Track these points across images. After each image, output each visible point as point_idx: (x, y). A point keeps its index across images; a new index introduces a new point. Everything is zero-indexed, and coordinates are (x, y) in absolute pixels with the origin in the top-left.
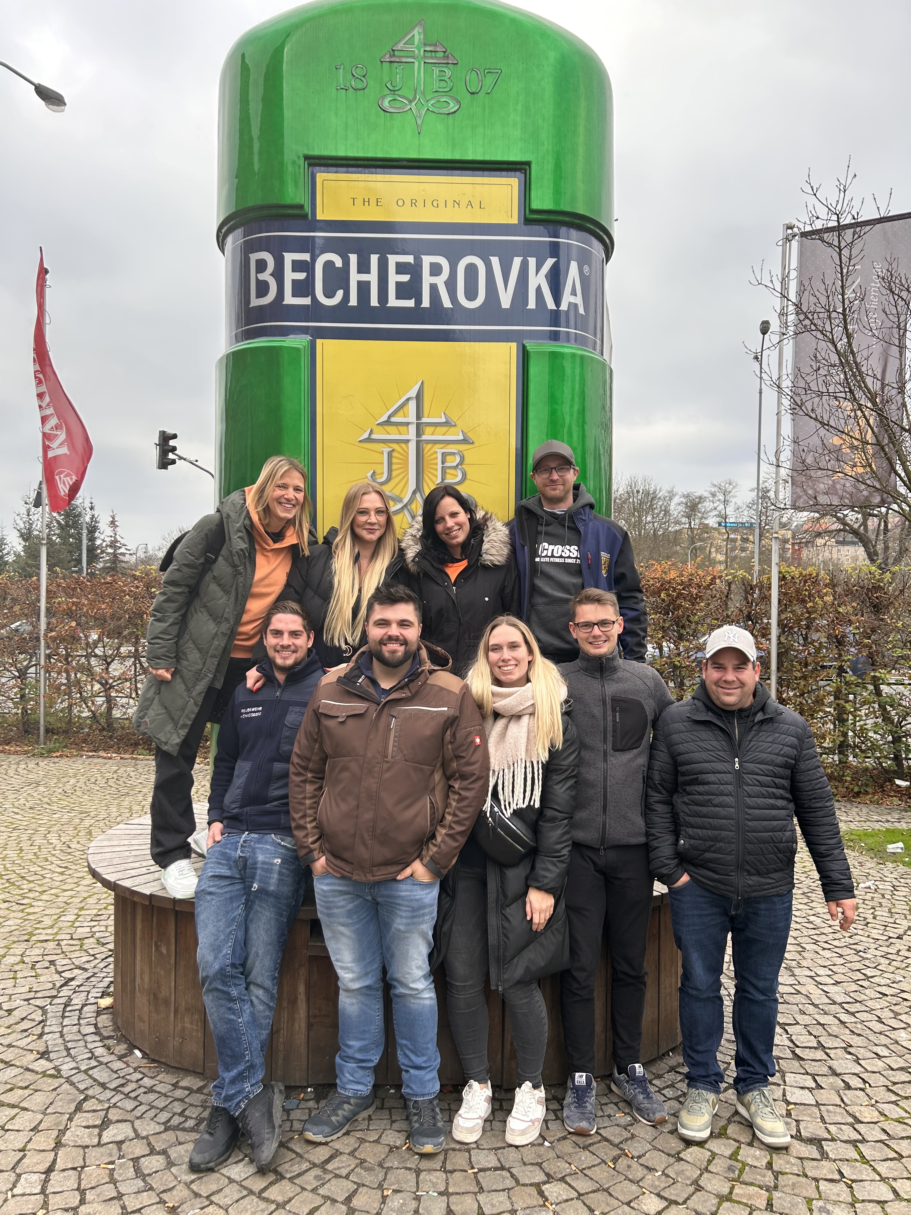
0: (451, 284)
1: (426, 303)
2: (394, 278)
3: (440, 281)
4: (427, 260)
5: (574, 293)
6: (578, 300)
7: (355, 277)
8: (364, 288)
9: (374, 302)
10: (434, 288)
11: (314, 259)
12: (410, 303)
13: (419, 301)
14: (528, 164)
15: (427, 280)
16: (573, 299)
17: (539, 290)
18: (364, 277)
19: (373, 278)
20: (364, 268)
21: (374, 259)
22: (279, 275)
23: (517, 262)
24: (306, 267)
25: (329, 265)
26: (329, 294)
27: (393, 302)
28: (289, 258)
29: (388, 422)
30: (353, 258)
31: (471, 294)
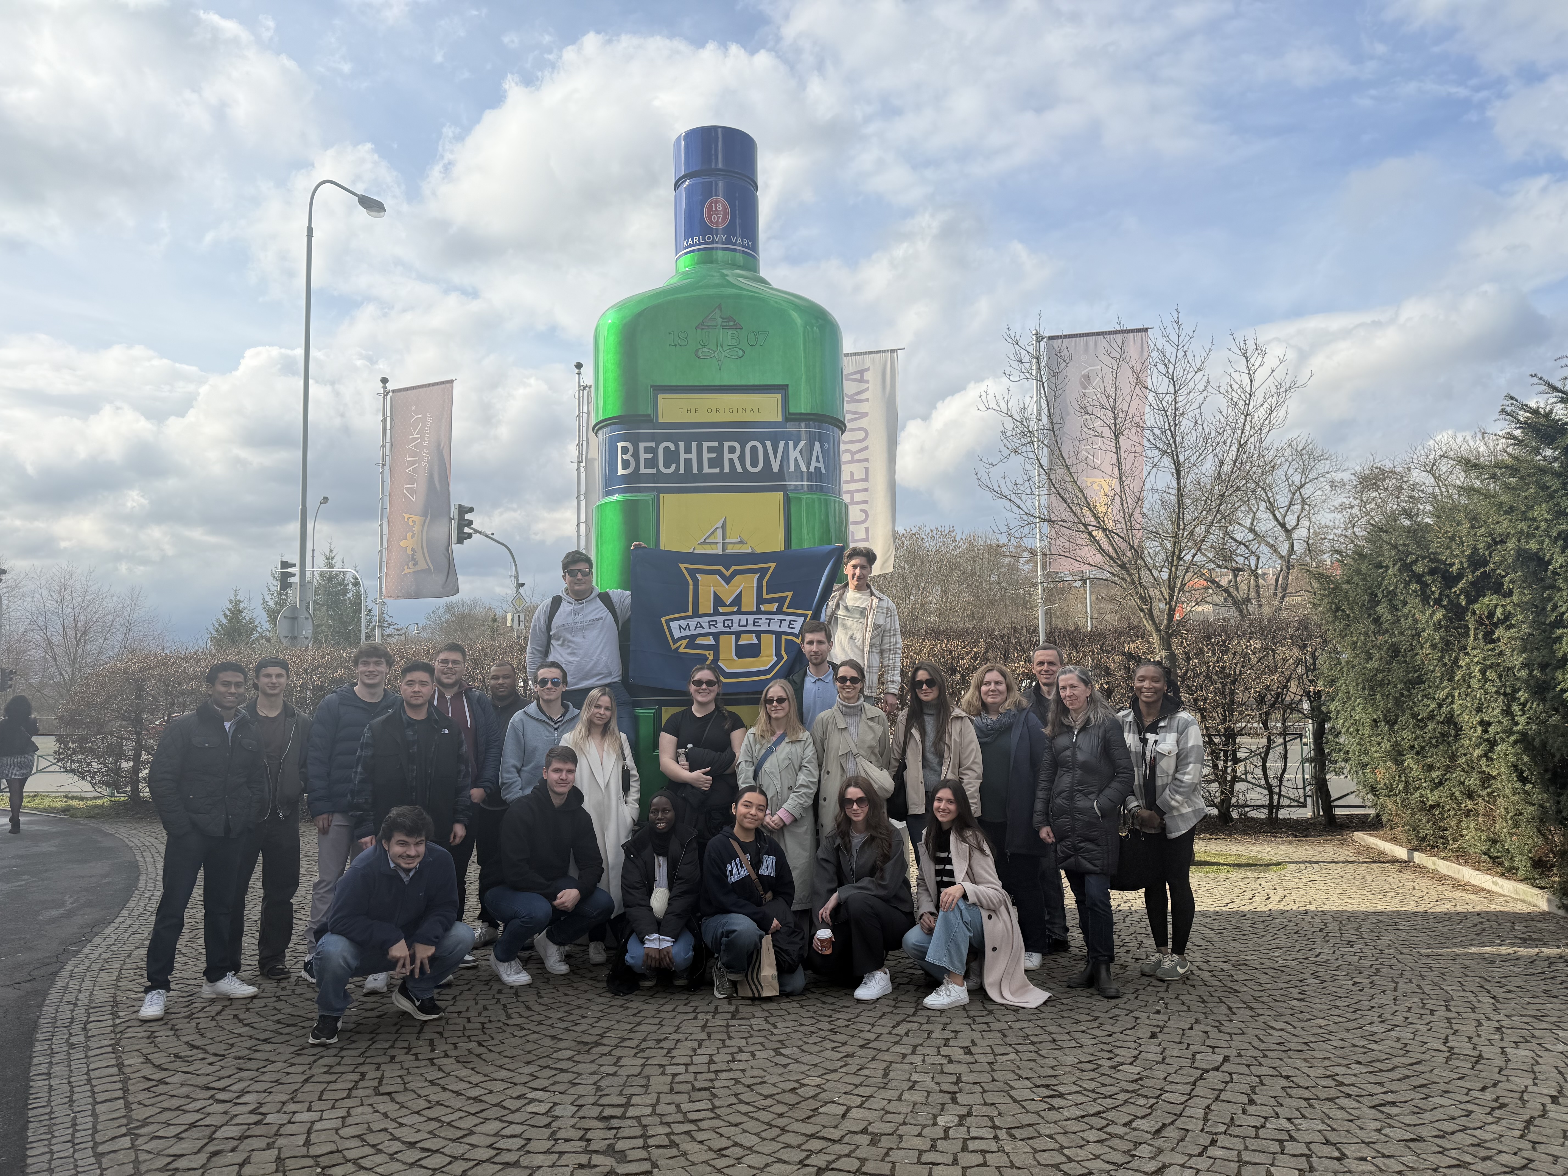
0: (742, 458)
1: (726, 470)
2: (706, 456)
3: (735, 457)
4: (727, 444)
5: (818, 460)
6: (821, 464)
7: (683, 456)
8: (688, 461)
9: (695, 470)
10: (731, 460)
11: (657, 446)
12: (717, 470)
13: (722, 469)
14: (787, 386)
15: (727, 456)
16: (818, 465)
17: (796, 460)
18: (688, 456)
19: (694, 456)
20: (688, 450)
21: (694, 444)
22: (636, 455)
23: (782, 444)
24: (653, 451)
25: (666, 449)
26: (667, 466)
27: (706, 470)
28: (642, 445)
29: (704, 543)
30: (682, 444)
31: (754, 464)
